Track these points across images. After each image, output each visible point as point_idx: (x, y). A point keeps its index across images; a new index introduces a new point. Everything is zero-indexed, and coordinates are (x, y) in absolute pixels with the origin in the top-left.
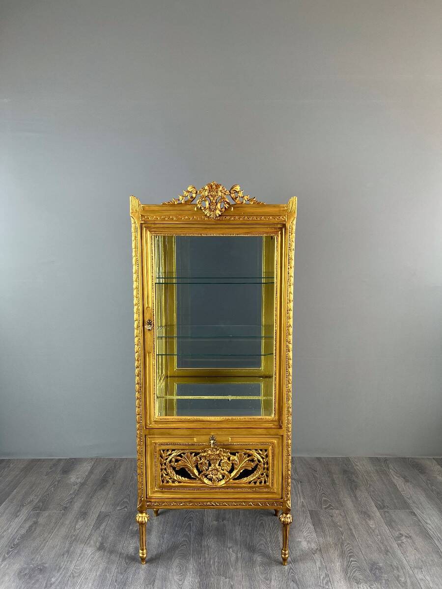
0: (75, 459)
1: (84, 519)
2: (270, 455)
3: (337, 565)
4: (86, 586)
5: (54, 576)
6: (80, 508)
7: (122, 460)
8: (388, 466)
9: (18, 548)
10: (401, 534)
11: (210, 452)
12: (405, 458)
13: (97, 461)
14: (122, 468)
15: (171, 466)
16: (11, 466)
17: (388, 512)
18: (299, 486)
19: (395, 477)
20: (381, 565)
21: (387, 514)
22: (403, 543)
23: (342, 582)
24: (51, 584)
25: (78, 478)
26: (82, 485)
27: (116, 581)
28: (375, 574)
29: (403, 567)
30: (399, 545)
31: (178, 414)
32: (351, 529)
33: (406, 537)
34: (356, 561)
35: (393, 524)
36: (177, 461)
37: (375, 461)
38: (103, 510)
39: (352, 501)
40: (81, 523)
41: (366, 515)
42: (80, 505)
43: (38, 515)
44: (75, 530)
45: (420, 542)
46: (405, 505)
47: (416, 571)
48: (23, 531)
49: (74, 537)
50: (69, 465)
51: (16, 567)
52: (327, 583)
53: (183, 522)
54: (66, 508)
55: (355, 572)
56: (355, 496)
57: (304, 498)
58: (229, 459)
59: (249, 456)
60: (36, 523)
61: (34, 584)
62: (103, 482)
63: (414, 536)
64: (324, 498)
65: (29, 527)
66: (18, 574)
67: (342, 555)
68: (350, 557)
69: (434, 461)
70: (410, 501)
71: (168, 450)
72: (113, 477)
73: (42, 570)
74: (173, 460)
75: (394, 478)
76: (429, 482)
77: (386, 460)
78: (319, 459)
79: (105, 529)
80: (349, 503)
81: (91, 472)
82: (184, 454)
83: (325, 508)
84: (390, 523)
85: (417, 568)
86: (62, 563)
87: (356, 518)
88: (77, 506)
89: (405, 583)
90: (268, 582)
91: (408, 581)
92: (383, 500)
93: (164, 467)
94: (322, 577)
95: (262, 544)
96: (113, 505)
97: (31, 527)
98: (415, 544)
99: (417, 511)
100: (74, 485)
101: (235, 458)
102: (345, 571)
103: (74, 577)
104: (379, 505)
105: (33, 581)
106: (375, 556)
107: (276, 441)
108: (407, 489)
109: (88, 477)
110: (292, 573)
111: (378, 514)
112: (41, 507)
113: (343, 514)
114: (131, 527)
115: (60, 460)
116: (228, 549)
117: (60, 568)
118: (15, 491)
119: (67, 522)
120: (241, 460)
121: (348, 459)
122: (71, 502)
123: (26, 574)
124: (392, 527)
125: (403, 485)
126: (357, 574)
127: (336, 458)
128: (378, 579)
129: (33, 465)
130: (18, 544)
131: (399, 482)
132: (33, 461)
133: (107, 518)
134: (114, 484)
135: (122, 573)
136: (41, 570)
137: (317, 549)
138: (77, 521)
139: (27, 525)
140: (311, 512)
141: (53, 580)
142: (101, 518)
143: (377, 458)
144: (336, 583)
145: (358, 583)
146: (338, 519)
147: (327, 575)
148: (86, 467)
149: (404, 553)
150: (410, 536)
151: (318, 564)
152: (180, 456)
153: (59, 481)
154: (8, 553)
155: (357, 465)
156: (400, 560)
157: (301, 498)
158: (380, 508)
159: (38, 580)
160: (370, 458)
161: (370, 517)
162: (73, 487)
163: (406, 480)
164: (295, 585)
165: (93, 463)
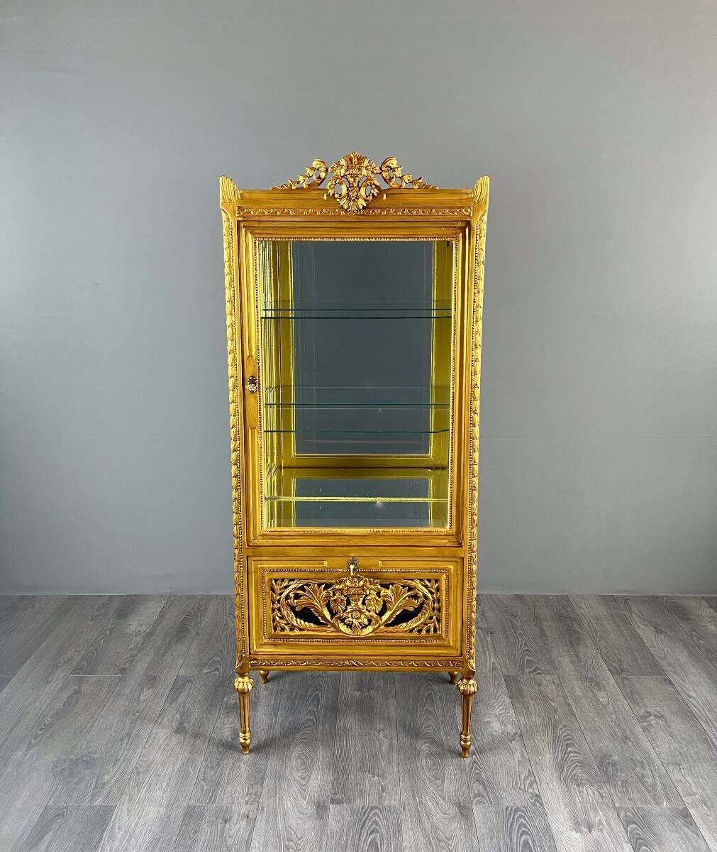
0: (136, 596)
1: (152, 686)
2: (443, 588)
3: (548, 758)
4: (158, 786)
5: (107, 772)
6: (148, 668)
7: (210, 598)
8: (630, 608)
9: (51, 730)
10: (647, 712)
11: (348, 583)
12: (658, 597)
13: (172, 599)
14: (210, 610)
15: (288, 604)
16: (37, 606)
17: (628, 679)
18: (489, 639)
19: (640, 625)
20: (616, 758)
21: (626, 682)
22: (651, 725)
23: (555, 784)
24: (104, 784)
25: (141, 625)
26: (149, 635)
27: (204, 779)
28: (605, 773)
29: (650, 762)
30: (645, 729)
31: (298, 525)
32: (569, 705)
33: (656, 716)
34: (576, 753)
35: (636, 696)
36: (297, 596)
37: (609, 600)
38: (182, 673)
39: (572, 662)
40: (147, 693)
41: (593, 682)
42: (146, 665)
43: (81, 680)
44: (139, 703)
45: (677, 725)
46: (656, 669)
47: (670, 768)
48: (58, 705)
49: (137, 714)
50: (127, 605)
51: (50, 758)
52: (531, 785)
53: (307, 692)
54: (124, 669)
55: (574, 768)
56: (577, 655)
57: (496, 657)
58: (378, 594)
59: (410, 589)
60: (77, 692)
61: (77, 784)
62: (181, 632)
63: (667, 715)
64: (527, 657)
65: (68, 697)
66: (52, 769)
67: (555, 742)
68: (568, 745)
69: (704, 602)
70: (663, 663)
71: (283, 580)
72: (196, 624)
73: (89, 763)
74: (292, 595)
75: (638, 627)
76: (694, 633)
77: (626, 600)
78: (520, 598)
79: (185, 702)
80: (566, 664)
81: (162, 616)
82: (308, 585)
83: (529, 673)
84: (632, 696)
85: (673, 764)
86: (121, 753)
87: (578, 688)
88: (141, 668)
89: (654, 786)
90: (439, 782)
91: (658, 783)
92: (620, 661)
93: (277, 606)
94: (523, 776)
95: (429, 726)
96: (197, 666)
97: (71, 697)
98: (670, 727)
99: (675, 679)
100: (136, 636)
101: (389, 592)
102: (560, 767)
103: (138, 774)
104: (615, 668)
105: (76, 780)
106: (607, 745)
107: (452, 567)
108: (658, 645)
109: (157, 623)
110: (476, 769)
111: (612, 681)
112: (87, 666)
113: (557, 681)
114: (226, 699)
115: (111, 598)
116: (376, 732)
117: (117, 760)
118: (44, 644)
119: (127, 691)
120: (397, 596)
121: (566, 598)
122: (133, 660)
123: (64, 769)
124: (635, 702)
125: (653, 638)
126: (578, 772)
127: (547, 597)
128: (609, 779)
129: (70, 605)
130: (51, 725)
131: (647, 633)
132: (70, 598)
133: (188, 686)
134: (198, 634)
135: (212, 768)
136: (87, 763)
137: (516, 733)
138: (142, 689)
139: (65, 696)
140: (507, 678)
141: (107, 777)
142: (179, 686)
143: (612, 596)
144: (544, 785)
145: (579, 786)
146: (550, 689)
147: (531, 773)
148: (151, 611)
149: (652, 741)
150: (663, 716)
151: (517, 755)
152: (302, 588)
153: (111, 630)
154: (35, 738)
155: (579, 607)
156: (645, 752)
157: (492, 657)
158: (616, 672)
159: (82, 779)
160: (602, 597)
161: (599, 686)
162: (134, 638)
163: (658, 631)
164: (481, 787)
165: (164, 602)
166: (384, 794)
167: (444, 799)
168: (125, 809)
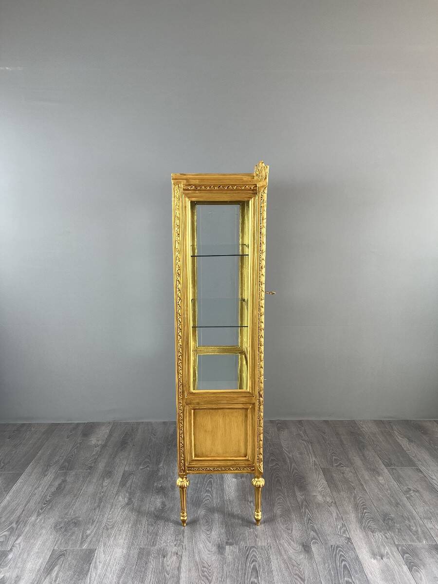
0: (93, 423)
1: (110, 477)
3: (352, 517)
4: (120, 537)
5: (88, 529)
6: (105, 466)
7: (138, 424)
8: (392, 428)
9: (51, 504)
10: (408, 488)
12: (408, 421)
13: (115, 425)
14: (140, 430)
16: (33, 429)
17: (395, 469)
18: (310, 446)
19: (398, 437)
20: (393, 516)
21: (394, 471)
22: (411, 496)
23: (358, 531)
24: (87, 536)
25: (98, 441)
26: (104, 446)
27: (148, 532)
28: (388, 524)
29: (414, 518)
30: (408, 498)
32: (362, 485)
33: (414, 491)
34: (369, 513)
35: (401, 479)
37: (379, 423)
38: (127, 469)
39: (361, 460)
40: (106, 482)
41: (375, 471)
42: (104, 465)
43: (65, 474)
44: (102, 487)
45: (427, 495)
46: (411, 463)
47: (426, 521)
48: (53, 489)
49: (102, 494)
50: (89, 429)
51: (52, 521)
52: (344, 532)
53: (204, 479)
54: (91, 467)
55: (369, 522)
56: (363, 455)
57: (316, 457)
60: (64, 481)
61: (71, 536)
62: (123, 444)
63: (421, 490)
64: (334, 457)
65: (59, 484)
66: (54, 528)
67: (356, 507)
68: (364, 509)
69: (435, 423)
70: (415, 459)
72: (132, 440)
73: (76, 523)
75: (399, 439)
76: (431, 442)
77: (389, 422)
78: (326, 422)
79: (131, 486)
80: (358, 462)
81: (110, 435)
83: (337, 466)
84: (398, 479)
85: (426, 519)
86: (95, 517)
87: (367, 475)
88: (101, 466)
89: (417, 532)
90: (290, 532)
91: (419, 530)
92: (389, 459)
94: (339, 527)
95: (280, 499)
96: (135, 465)
97: (60, 485)
98: (423, 497)
99: (423, 468)
100: (96, 447)
102: (360, 521)
103: (107, 529)
104: (386, 462)
105: (69, 534)
106: (387, 508)
108: (412, 449)
109: (107, 440)
110: (311, 523)
111: (386, 471)
112: (67, 466)
113: (353, 471)
114: (155, 484)
115: (78, 424)
116: (249, 503)
117: (93, 521)
118: (40, 452)
119: (95, 480)
121: (354, 422)
122: (96, 461)
123: (61, 528)
124: (400, 483)
125: (408, 446)
126: (372, 524)
127: (342, 421)
128: (390, 528)
129: (53, 429)
130: (50, 501)
131: (404, 443)
132: (53, 424)
133: (131, 477)
134: (134, 445)
135: (152, 525)
136: (75, 523)
137: (332, 502)
138: (104, 480)
139: (57, 484)
140: (324, 470)
141: (88, 532)
142: (126, 477)
143: (381, 420)
144: (352, 532)
145: (373, 532)
146: (349, 475)
147: (344, 525)
148: (104, 432)
149: (413, 505)
150: (418, 490)
151: (334, 515)
153: (80, 444)
154: (41, 509)
155: (362, 427)
156: (410, 512)
157: (313, 458)
158: (388, 465)
159: (74, 533)
160: (375, 421)
161: (379, 474)
162: (95, 449)
163: (410, 441)
164: (314, 534)
165: (110, 426)
166: (258, 539)
167: (294, 541)
168: (102, 551)
